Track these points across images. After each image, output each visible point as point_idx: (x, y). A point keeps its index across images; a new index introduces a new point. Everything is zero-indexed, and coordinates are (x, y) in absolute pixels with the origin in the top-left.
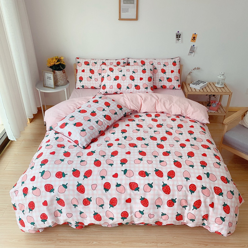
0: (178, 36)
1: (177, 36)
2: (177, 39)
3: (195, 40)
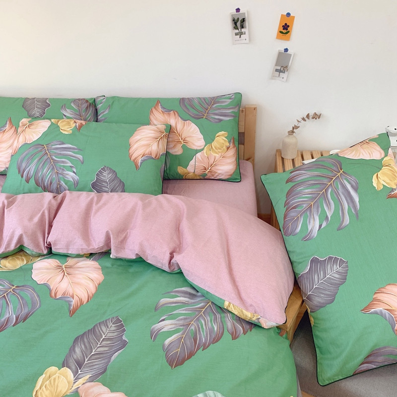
0: (239, 24)
1: (235, 22)
2: (237, 31)
3: (290, 35)
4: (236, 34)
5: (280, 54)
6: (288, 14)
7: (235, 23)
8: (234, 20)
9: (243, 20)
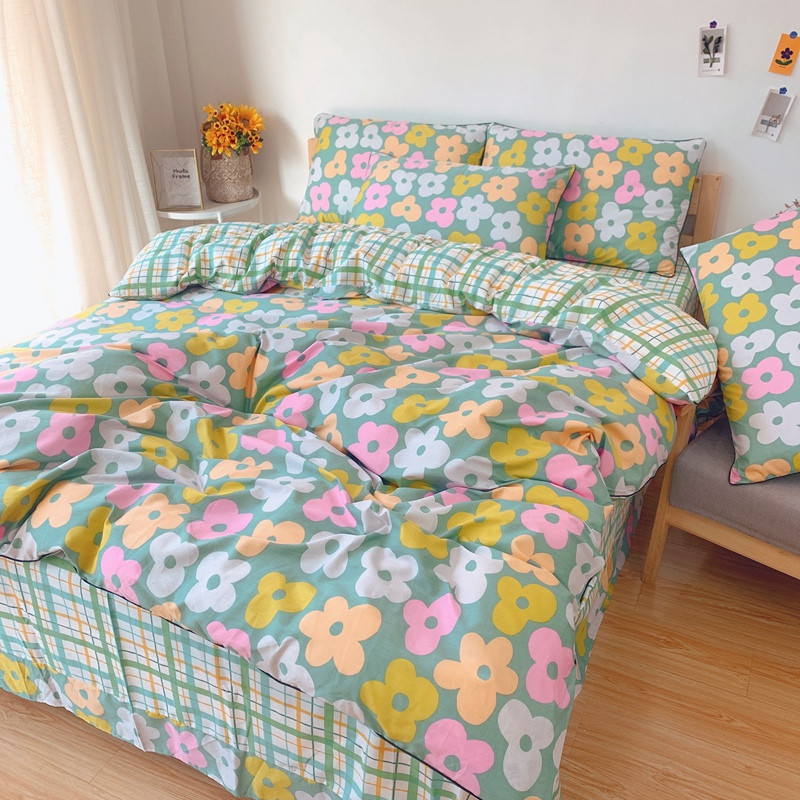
0: (711, 46)
1: (706, 42)
2: (707, 56)
3: (793, 67)
4: (706, 61)
5: (772, 95)
6: (794, 34)
7: (707, 45)
8: (704, 40)
9: (720, 40)
